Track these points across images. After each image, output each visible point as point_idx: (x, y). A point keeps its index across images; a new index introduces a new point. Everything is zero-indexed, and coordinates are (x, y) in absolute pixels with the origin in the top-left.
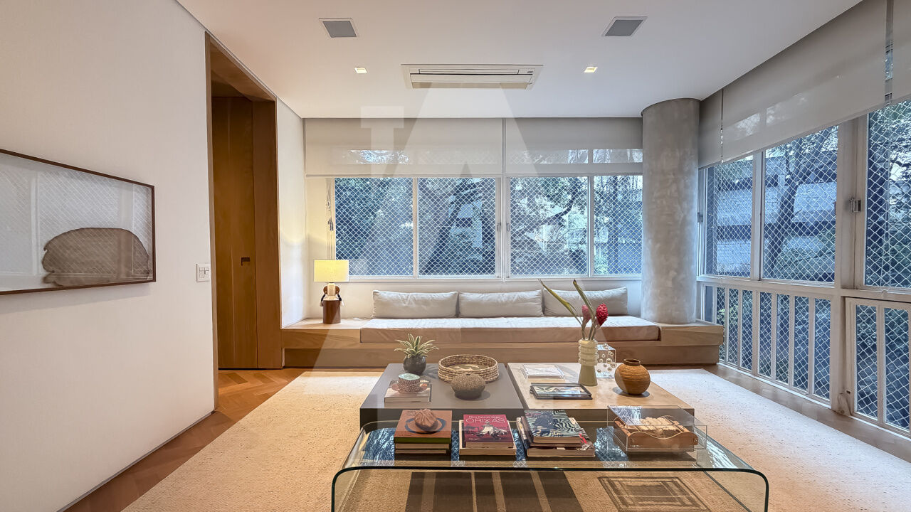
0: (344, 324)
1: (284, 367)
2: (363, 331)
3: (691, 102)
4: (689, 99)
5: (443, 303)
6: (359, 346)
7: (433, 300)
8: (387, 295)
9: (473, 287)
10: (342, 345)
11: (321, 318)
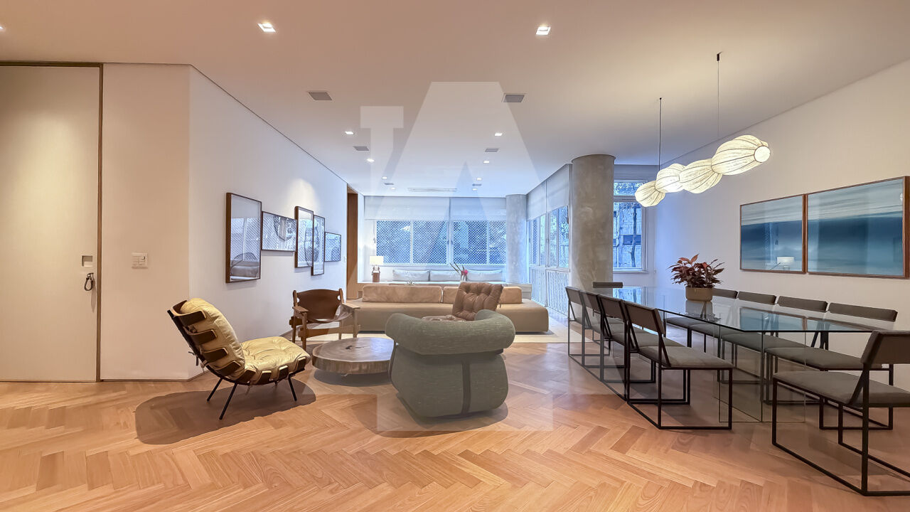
0: (381, 282)
2: (388, 285)
4: (521, 195)
5: (423, 275)
7: (419, 274)
8: (399, 271)
9: (436, 269)
11: (372, 280)
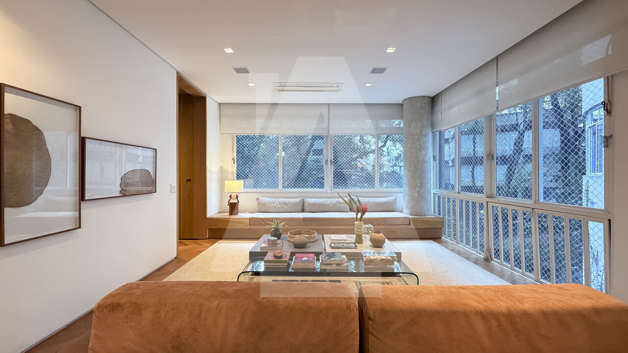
0: (241, 215)
1: (208, 238)
2: (250, 219)
3: (426, 98)
4: (425, 96)
5: (295, 204)
6: (249, 227)
7: (290, 203)
8: (264, 199)
9: (312, 195)
10: (239, 226)
11: (227, 212)
